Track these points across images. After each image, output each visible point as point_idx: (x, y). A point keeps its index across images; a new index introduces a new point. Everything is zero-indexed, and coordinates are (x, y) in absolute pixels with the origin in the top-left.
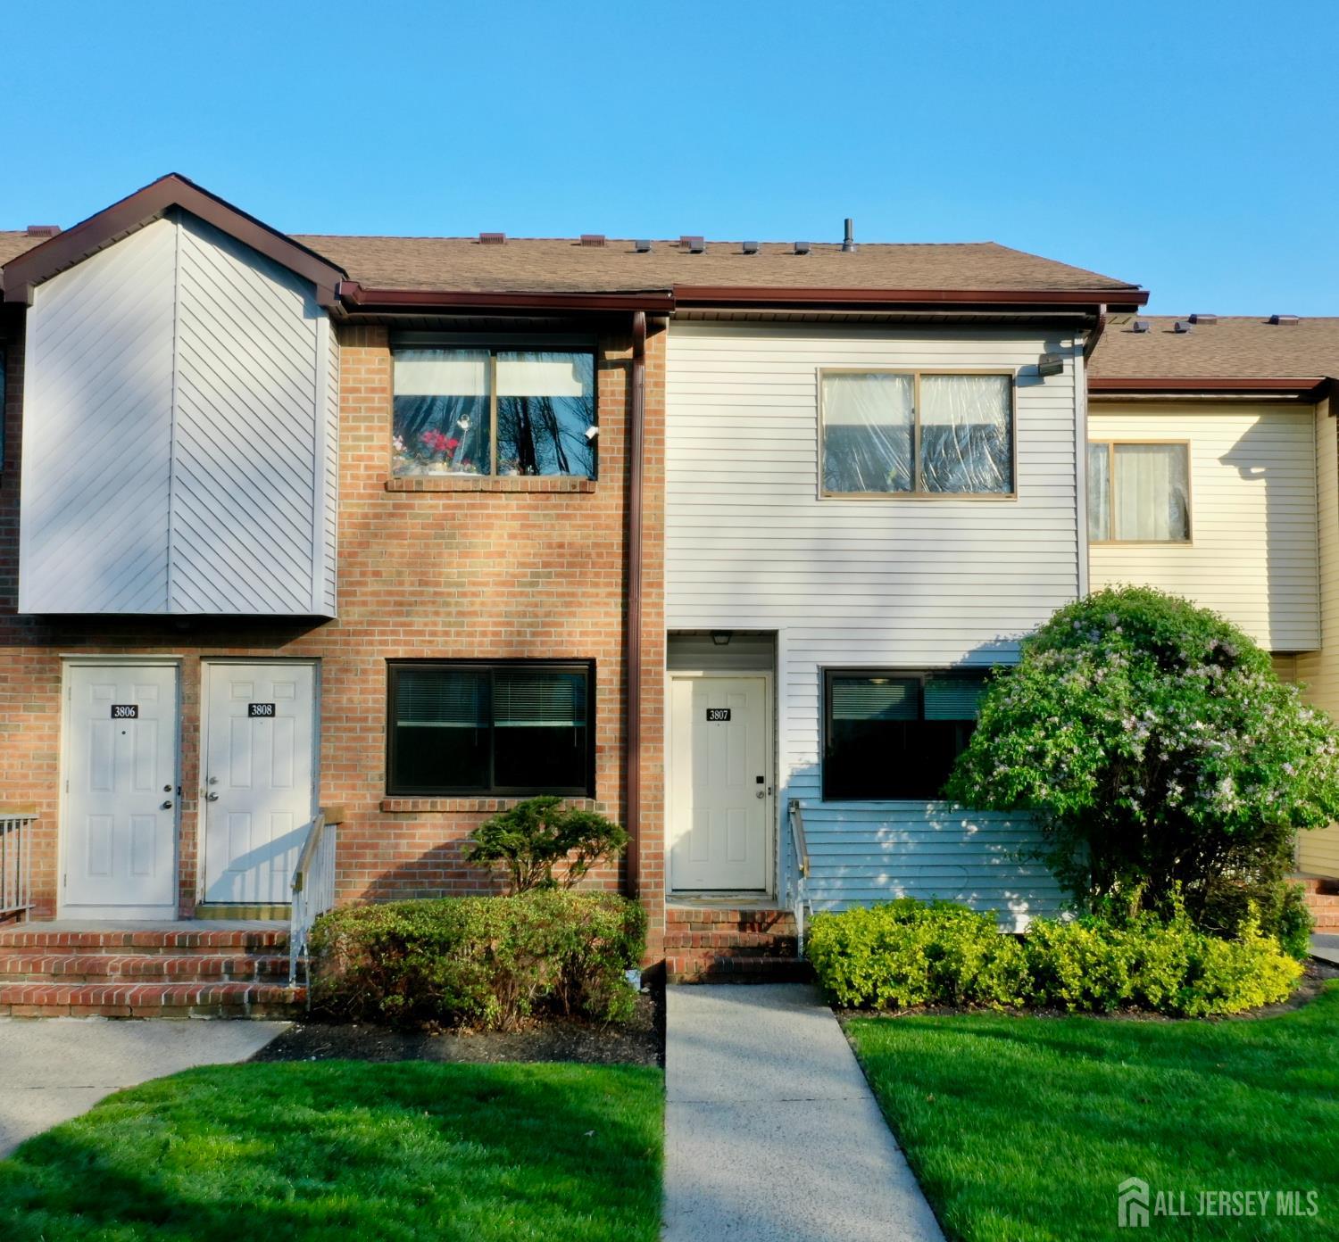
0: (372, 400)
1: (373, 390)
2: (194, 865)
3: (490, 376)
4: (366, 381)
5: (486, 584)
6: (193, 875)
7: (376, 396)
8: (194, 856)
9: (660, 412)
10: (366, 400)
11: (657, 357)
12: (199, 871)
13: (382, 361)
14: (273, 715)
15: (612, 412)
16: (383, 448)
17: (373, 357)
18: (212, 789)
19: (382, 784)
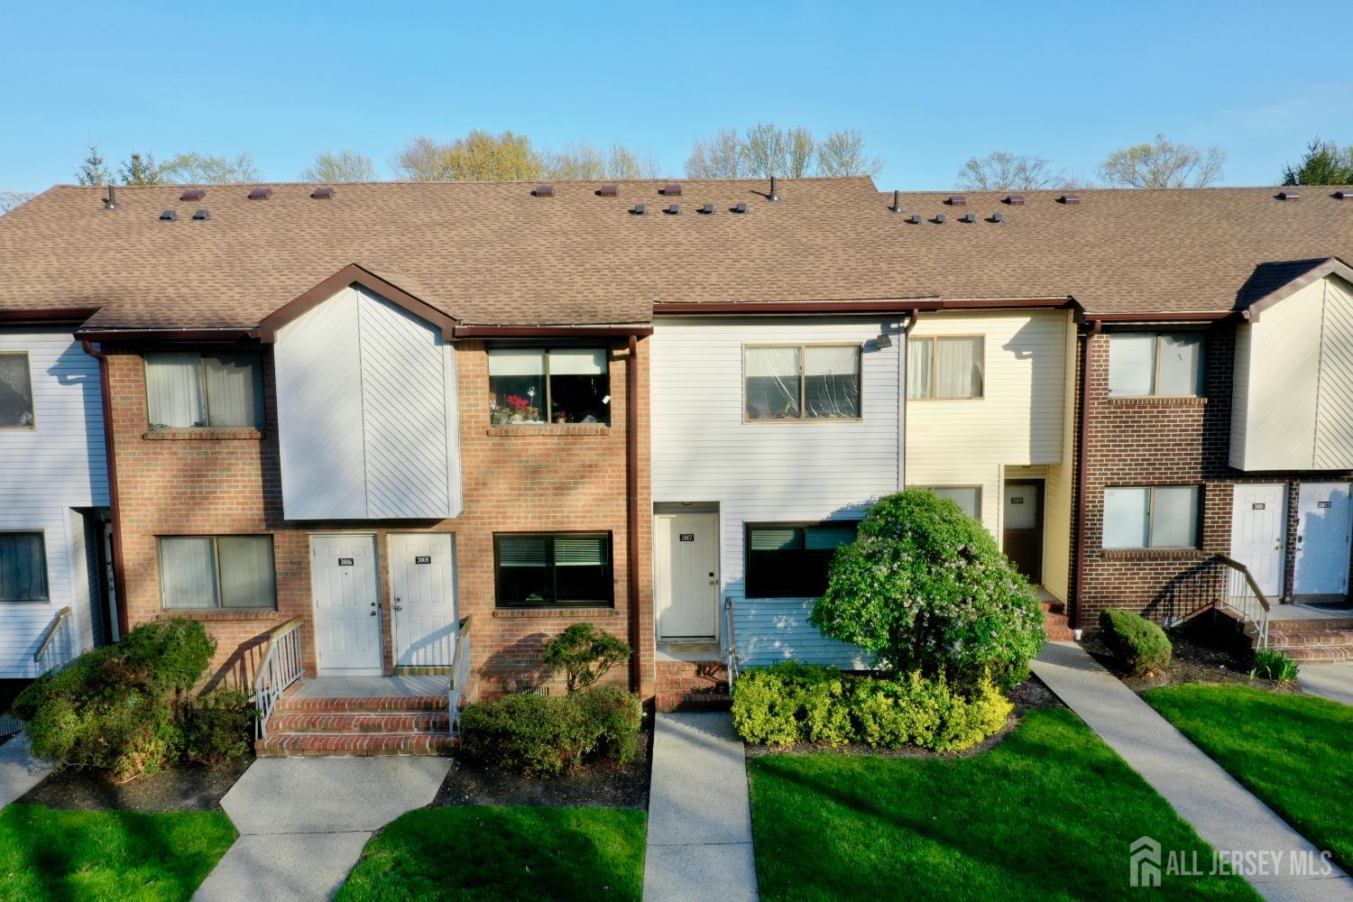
0: (477, 382)
1: (478, 376)
2: (391, 647)
3: (546, 364)
4: (473, 371)
5: (548, 489)
6: (391, 652)
7: (479, 380)
8: (391, 642)
9: (648, 386)
10: (473, 382)
11: (644, 353)
12: (394, 649)
13: (482, 359)
14: (429, 562)
15: (618, 387)
16: (485, 411)
17: (474, 357)
18: (398, 604)
19: (493, 602)
